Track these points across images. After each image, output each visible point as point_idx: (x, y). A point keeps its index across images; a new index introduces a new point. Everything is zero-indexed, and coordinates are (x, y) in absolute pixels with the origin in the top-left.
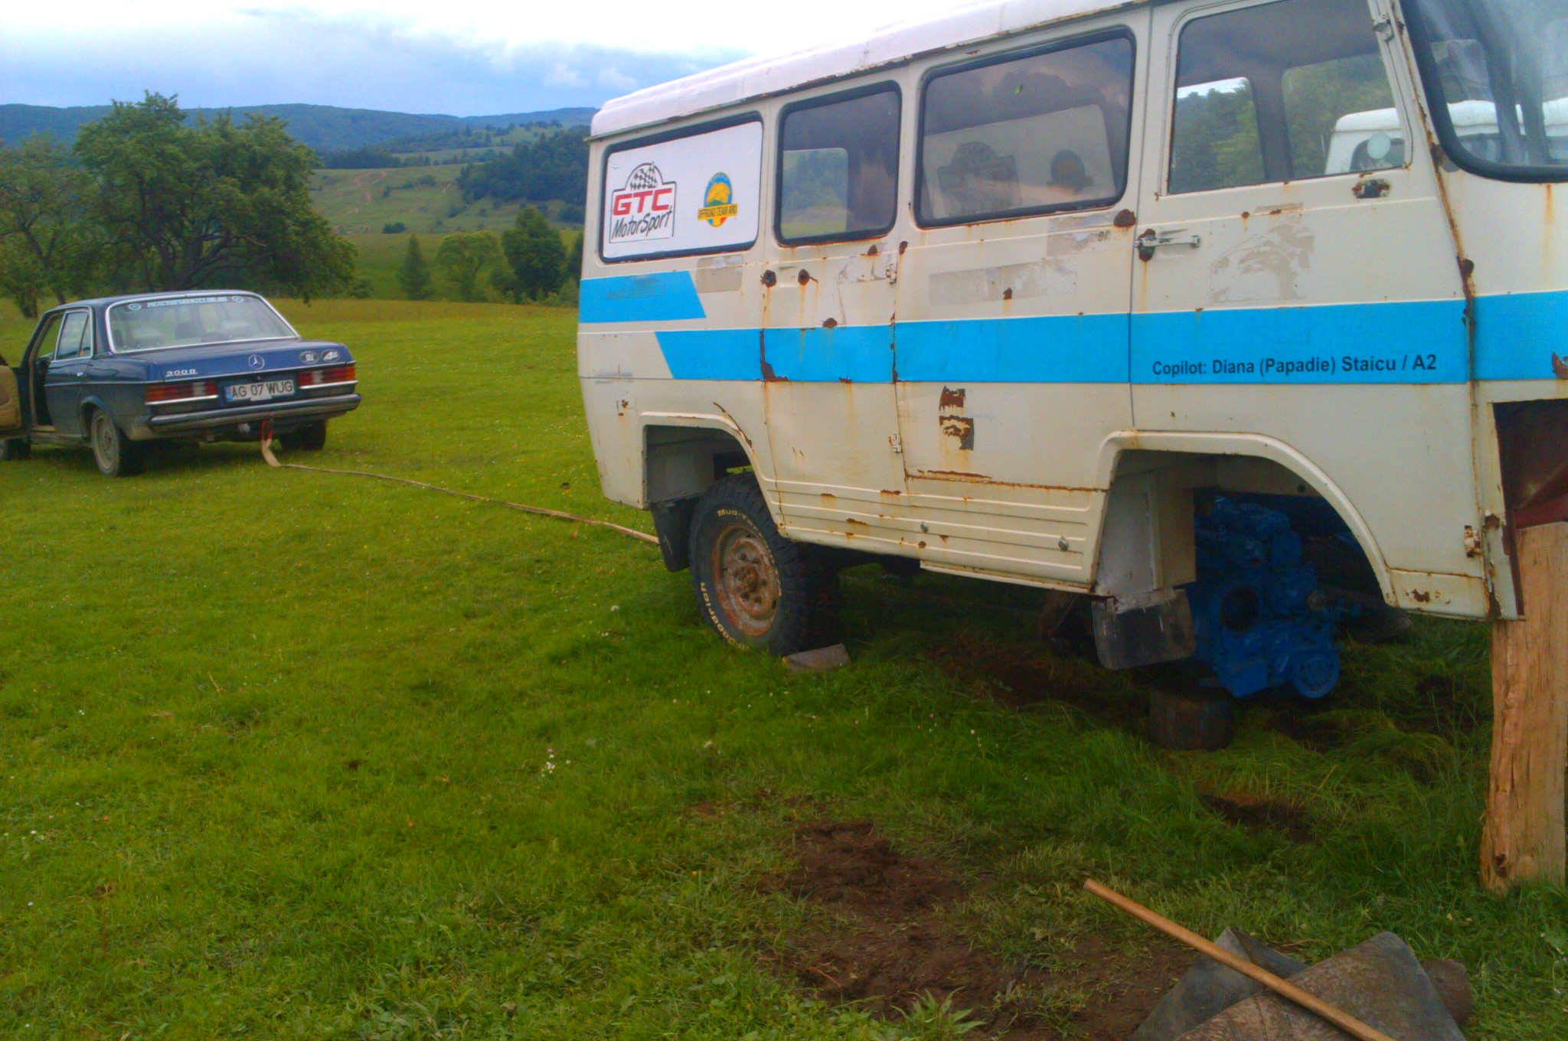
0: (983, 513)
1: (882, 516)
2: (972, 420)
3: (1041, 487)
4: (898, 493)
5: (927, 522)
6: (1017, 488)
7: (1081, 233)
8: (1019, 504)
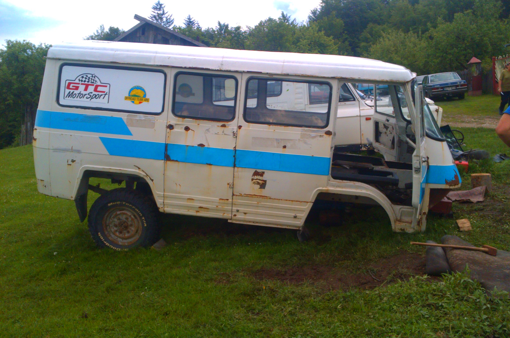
0: (264, 207)
1: (217, 206)
2: (266, 181)
3: (290, 201)
4: (228, 200)
5: (238, 209)
6: (280, 200)
7: (313, 134)
8: (280, 205)
